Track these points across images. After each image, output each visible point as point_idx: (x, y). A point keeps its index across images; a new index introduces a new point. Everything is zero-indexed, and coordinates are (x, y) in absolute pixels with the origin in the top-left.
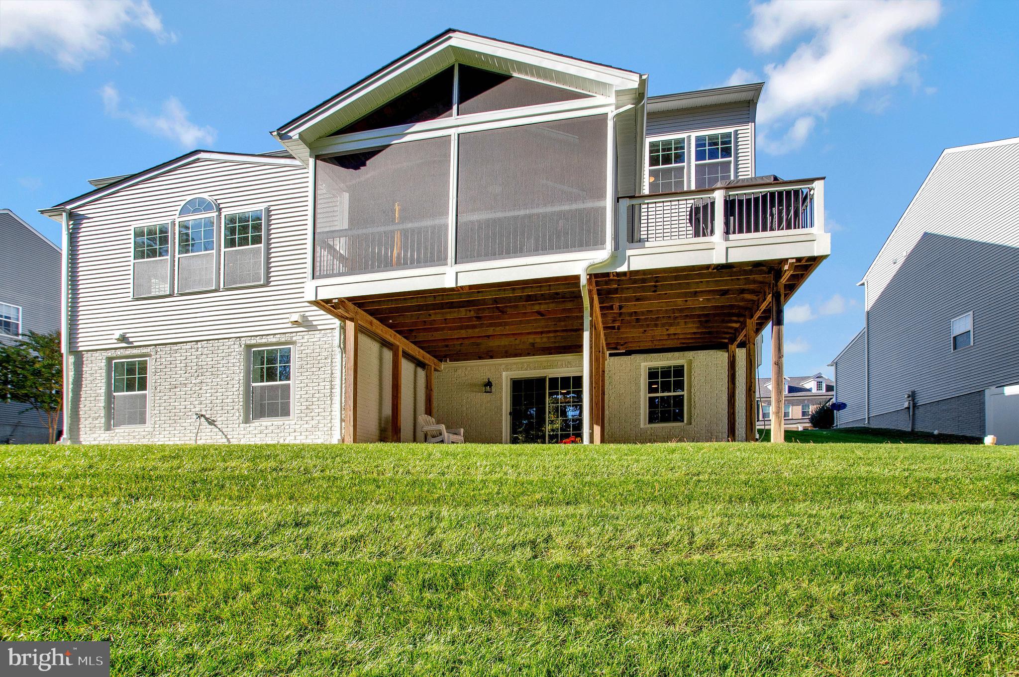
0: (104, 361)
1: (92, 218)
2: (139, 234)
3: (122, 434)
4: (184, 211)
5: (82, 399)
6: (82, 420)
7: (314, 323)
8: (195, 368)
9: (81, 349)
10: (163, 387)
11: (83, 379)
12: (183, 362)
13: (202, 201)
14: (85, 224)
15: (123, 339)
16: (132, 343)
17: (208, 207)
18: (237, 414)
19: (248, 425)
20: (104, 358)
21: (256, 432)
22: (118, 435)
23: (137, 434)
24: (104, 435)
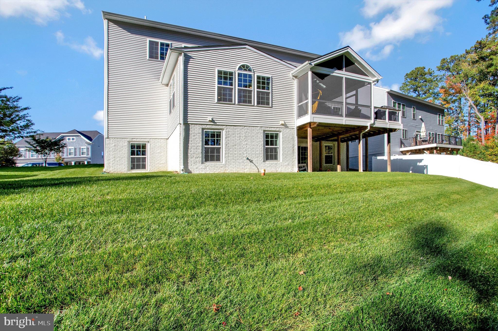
0: (201, 130)
1: (195, 59)
2: (220, 72)
3: (211, 166)
4: (240, 68)
5: (189, 148)
6: (189, 158)
8: (244, 137)
9: (189, 123)
10: (230, 145)
11: (190, 138)
12: (239, 134)
13: (247, 67)
14: (191, 61)
15: (213, 121)
16: (216, 123)
17: (250, 70)
18: (261, 158)
19: (265, 163)
20: (201, 128)
21: (268, 166)
22: (209, 166)
23: (218, 165)
24: (202, 166)
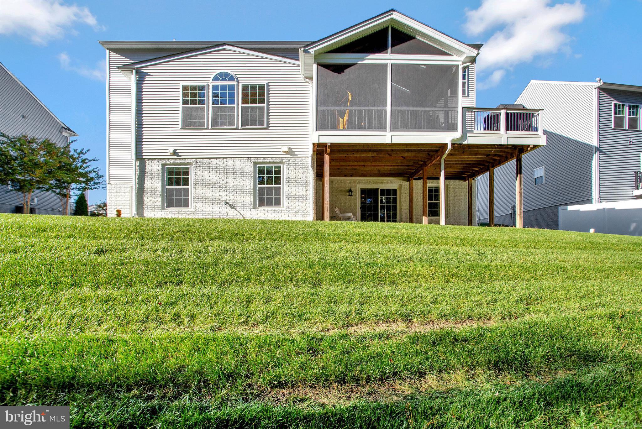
0: (161, 166)
1: (152, 75)
2: (185, 88)
3: (174, 213)
4: (216, 79)
5: (145, 189)
6: (145, 203)
7: (296, 153)
8: (222, 174)
9: (144, 157)
10: (201, 185)
11: (146, 177)
12: (214, 170)
13: (227, 75)
14: (147, 78)
15: (175, 153)
16: (180, 156)
17: (232, 78)
18: (250, 203)
19: (256, 210)
20: (161, 164)
21: (261, 214)
22: (171, 213)
23: (184, 213)
24: (161, 213)
